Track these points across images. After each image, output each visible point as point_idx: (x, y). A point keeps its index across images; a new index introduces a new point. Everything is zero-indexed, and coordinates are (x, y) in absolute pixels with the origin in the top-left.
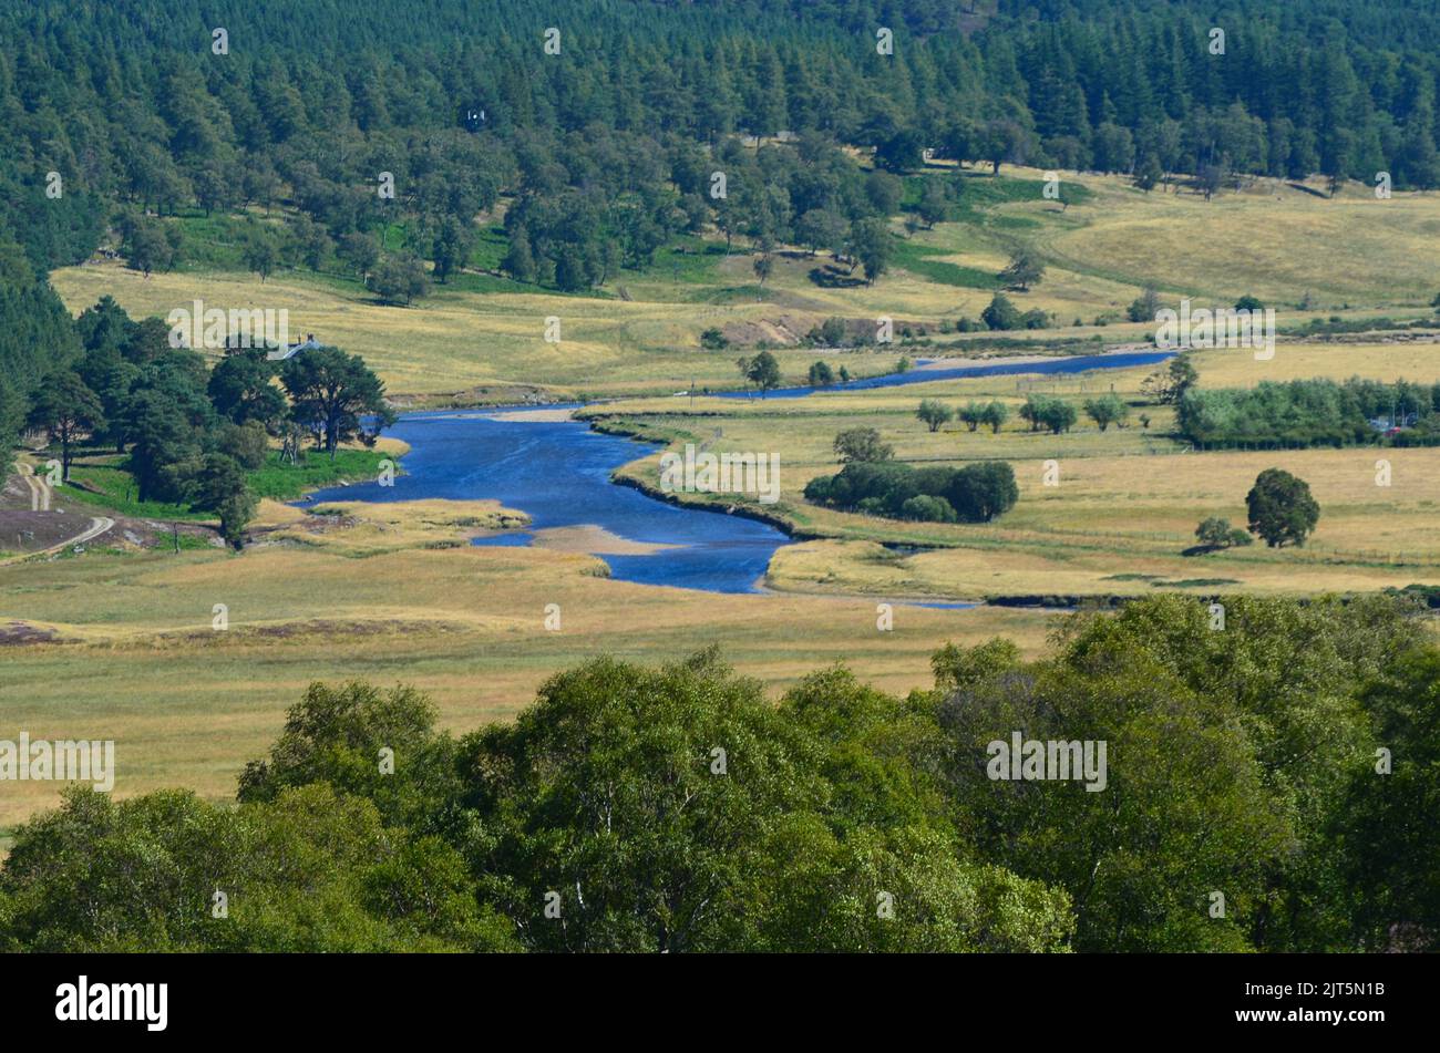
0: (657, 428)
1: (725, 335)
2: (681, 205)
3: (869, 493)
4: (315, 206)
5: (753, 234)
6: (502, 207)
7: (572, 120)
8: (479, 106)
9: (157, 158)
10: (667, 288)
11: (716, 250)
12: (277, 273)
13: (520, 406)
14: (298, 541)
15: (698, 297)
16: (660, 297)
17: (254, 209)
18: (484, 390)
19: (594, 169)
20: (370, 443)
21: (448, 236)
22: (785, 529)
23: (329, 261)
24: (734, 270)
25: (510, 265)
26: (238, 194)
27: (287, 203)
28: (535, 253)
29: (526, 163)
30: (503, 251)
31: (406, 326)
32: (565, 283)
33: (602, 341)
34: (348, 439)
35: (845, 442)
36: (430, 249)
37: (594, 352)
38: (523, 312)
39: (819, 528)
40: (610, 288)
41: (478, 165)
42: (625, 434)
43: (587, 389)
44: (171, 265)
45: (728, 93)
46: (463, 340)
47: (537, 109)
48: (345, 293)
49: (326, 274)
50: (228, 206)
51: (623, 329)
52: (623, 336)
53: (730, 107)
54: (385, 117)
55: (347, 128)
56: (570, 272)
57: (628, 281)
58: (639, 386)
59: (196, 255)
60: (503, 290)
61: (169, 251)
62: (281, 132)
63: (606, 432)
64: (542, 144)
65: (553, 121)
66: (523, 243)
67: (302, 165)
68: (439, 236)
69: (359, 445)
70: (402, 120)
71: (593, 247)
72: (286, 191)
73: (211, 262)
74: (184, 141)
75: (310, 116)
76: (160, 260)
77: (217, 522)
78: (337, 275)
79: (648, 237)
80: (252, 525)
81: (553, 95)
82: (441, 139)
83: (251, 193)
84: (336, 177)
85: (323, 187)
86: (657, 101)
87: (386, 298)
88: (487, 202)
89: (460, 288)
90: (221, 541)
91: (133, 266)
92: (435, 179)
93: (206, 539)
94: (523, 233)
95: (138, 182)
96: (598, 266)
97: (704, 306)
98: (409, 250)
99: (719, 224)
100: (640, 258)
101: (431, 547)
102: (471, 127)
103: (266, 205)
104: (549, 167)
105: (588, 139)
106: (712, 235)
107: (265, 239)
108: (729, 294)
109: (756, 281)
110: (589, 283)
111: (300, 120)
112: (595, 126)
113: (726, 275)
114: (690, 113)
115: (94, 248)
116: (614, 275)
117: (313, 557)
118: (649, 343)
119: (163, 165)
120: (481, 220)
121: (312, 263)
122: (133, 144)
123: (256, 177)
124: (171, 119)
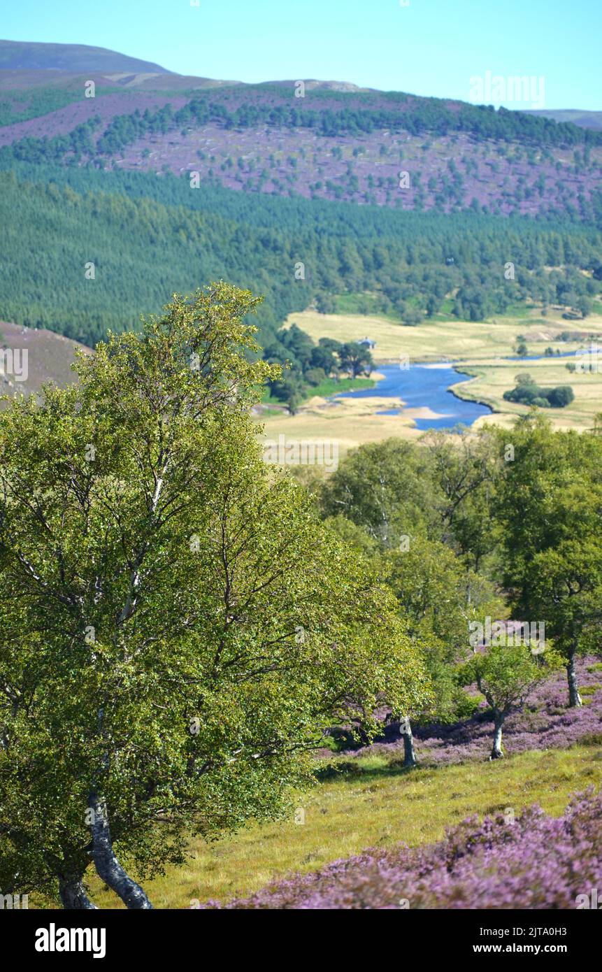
0: (476, 371)
1: (525, 337)
2: (519, 291)
3: (523, 397)
4: (387, 292)
5: (543, 301)
6: (455, 291)
7: (485, 261)
8: (451, 256)
9: (334, 276)
10: (510, 320)
11: (530, 307)
12: (371, 314)
13: (438, 362)
14: (314, 412)
15: (521, 324)
16: (507, 323)
17: (368, 292)
18: (426, 357)
19: (489, 279)
20: (368, 376)
21: (432, 302)
22: (491, 408)
23: (390, 310)
24: (535, 314)
25: (455, 312)
26: (361, 287)
27: (380, 290)
28: (463, 307)
29: (466, 277)
30: (452, 308)
31: (409, 334)
32: (473, 318)
33: (481, 339)
34: (360, 375)
35: (518, 378)
36: (425, 307)
37: (476, 343)
38: (455, 329)
39: (502, 409)
40: (490, 320)
41: (447, 277)
42: (465, 373)
43: (464, 356)
44: (334, 312)
45: (542, 251)
46: (430, 339)
47: (473, 258)
48: (394, 322)
49: (388, 315)
50: (358, 291)
51: (489, 335)
52: (489, 337)
53: (542, 258)
54: (418, 260)
55: (403, 263)
56: (475, 314)
57: (497, 318)
58: (482, 356)
59: (342, 308)
60: (451, 320)
61: (331, 307)
62: (379, 265)
63: (459, 372)
64: (472, 270)
65: (478, 261)
66: (460, 305)
67: (385, 277)
68: (428, 302)
69: (364, 377)
70: (423, 261)
71: (484, 306)
72: (379, 286)
73: (349, 311)
74: (344, 270)
75: (391, 260)
76: (329, 310)
77: (288, 406)
78: (391, 315)
79: (505, 303)
80: (300, 407)
81: (479, 252)
82: (435, 267)
83: (366, 286)
84: (397, 281)
85: (392, 285)
86: (516, 255)
87: (408, 323)
88: (449, 290)
89: (435, 320)
90: (288, 412)
91: (319, 312)
92: (431, 283)
93: (281, 412)
94: (460, 300)
95: (326, 284)
96: (485, 313)
97: (520, 327)
98: (417, 307)
99: (532, 297)
100: (502, 310)
101: (361, 415)
102: (448, 264)
103: (371, 290)
104: (474, 278)
105: (489, 268)
106: (529, 301)
107: (367, 303)
108: (531, 322)
109: (541, 318)
110: (482, 319)
111: (387, 261)
112: (493, 263)
113: (532, 316)
114: (529, 259)
115: (307, 305)
116: (491, 315)
117: (315, 418)
118: (498, 339)
119: (335, 277)
120: (448, 296)
121: (384, 311)
122: (325, 270)
123: (369, 282)
124: (342, 261)
